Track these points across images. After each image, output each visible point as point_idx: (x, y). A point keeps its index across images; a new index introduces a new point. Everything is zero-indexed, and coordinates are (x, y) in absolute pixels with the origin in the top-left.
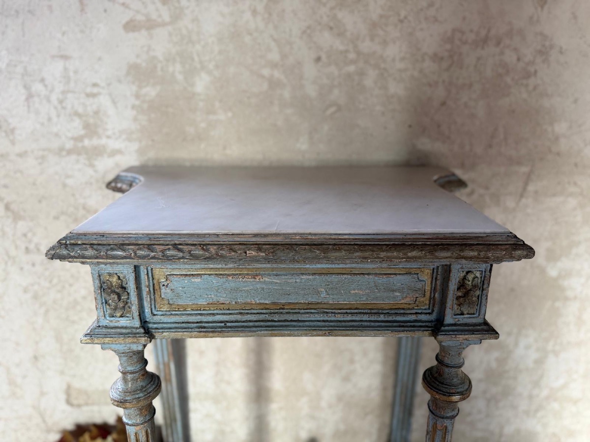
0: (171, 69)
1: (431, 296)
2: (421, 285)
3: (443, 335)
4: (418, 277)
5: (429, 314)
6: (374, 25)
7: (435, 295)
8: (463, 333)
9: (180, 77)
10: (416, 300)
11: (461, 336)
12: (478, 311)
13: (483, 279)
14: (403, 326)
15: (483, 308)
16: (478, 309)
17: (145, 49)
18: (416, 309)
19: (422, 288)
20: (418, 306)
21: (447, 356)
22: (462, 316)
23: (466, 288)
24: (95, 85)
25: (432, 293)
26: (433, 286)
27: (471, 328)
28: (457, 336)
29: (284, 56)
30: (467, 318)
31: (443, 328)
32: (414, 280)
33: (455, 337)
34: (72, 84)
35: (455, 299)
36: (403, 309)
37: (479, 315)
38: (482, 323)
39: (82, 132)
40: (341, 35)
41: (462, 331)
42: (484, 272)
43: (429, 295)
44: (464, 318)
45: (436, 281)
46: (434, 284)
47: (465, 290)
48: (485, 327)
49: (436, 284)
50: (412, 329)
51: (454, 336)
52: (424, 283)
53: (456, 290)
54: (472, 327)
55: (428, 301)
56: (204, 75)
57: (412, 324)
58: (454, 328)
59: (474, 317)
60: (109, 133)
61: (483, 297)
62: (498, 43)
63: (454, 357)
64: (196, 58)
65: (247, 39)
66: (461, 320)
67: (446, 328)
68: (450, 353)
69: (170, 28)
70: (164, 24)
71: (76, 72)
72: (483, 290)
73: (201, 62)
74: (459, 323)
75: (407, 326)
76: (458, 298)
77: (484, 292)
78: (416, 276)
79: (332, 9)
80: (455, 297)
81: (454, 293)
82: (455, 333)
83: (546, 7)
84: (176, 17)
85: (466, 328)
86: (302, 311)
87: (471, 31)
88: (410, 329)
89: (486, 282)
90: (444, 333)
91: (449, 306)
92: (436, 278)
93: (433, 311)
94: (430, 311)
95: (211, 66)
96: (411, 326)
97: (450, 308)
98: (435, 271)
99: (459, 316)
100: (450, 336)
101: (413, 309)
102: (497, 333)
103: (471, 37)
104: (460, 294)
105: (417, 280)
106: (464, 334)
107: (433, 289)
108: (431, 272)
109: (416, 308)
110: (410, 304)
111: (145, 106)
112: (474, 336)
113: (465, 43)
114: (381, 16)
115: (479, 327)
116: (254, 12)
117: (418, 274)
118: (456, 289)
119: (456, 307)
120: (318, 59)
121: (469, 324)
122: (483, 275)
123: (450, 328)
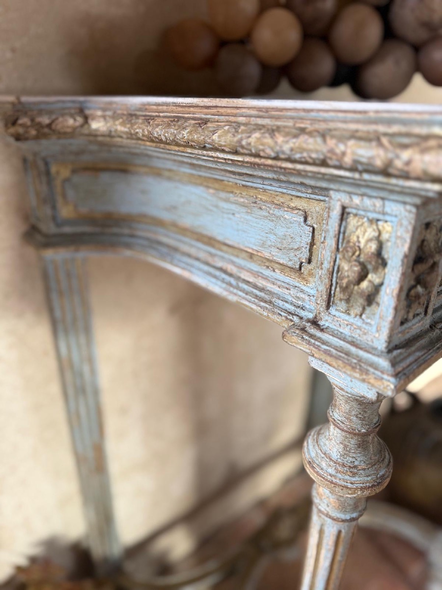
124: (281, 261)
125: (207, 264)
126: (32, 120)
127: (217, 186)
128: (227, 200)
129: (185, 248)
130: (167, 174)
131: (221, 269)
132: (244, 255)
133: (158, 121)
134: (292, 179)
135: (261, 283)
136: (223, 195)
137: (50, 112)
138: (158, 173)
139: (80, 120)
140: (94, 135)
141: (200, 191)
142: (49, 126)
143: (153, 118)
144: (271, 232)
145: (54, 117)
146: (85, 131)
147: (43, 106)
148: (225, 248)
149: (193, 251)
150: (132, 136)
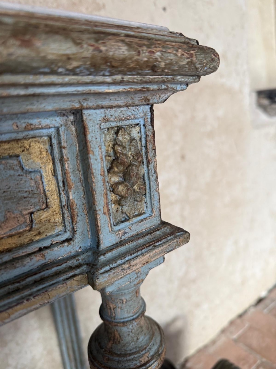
1: (61, 202)
2: (33, 183)
3: (107, 272)
4: (20, 162)
5: (68, 240)
7: (68, 197)
8: (140, 253)
10: (32, 221)
11: (137, 261)
12: (149, 206)
13: (143, 140)
14: (17, 290)
15: (155, 196)
16: (148, 202)
18: (38, 241)
19: (38, 188)
20: (39, 233)
21: (120, 305)
22: (127, 223)
23: (122, 163)
25: (63, 195)
26: (60, 178)
27: (147, 238)
28: (133, 263)
30: (135, 223)
31: (102, 258)
32: (12, 172)
33: (129, 268)
35: (108, 192)
36: (9, 250)
37: (152, 211)
38: (159, 224)
41: (136, 249)
42: (142, 127)
43: (57, 201)
44: (132, 224)
45: (62, 166)
46: (59, 172)
47: (121, 168)
48: (166, 229)
49: (64, 173)
50: (41, 287)
51: (126, 266)
52: (38, 176)
53: (106, 173)
54: (149, 236)
55: (58, 216)
57: (37, 277)
58: (122, 249)
59: (145, 219)
61: (151, 177)
63: (130, 303)
66: (127, 230)
67: (109, 255)
68: (123, 298)
72: (148, 162)
74: (126, 237)
75: (26, 287)
76: (113, 189)
77: (151, 166)
78: (16, 162)
80: (108, 188)
81: (104, 181)
82: (127, 259)
85: (141, 241)
88: (35, 289)
89: (149, 147)
90: (107, 268)
91: (101, 207)
92: (62, 160)
93: (74, 232)
94: (67, 235)
96: (36, 283)
97: (105, 214)
98: (54, 141)
99: (122, 225)
100: (120, 268)
101: (31, 242)
102: (186, 232)
104: (115, 179)
105: (20, 172)
106: (142, 254)
107: (61, 184)
108: (47, 146)
109: (37, 238)
110: (20, 234)
112: (157, 251)
115: (158, 233)
117: (18, 156)
118: (106, 170)
119: (113, 207)
121: (142, 233)
122: (143, 133)
123: (115, 253)
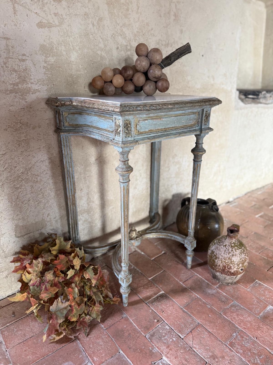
0: (60, 49)
6: (135, 35)
9: (64, 53)
17: (48, 37)
24: (24, 55)
29: (105, 46)
34: (11, 54)
39: (18, 81)
40: (125, 38)
56: (75, 53)
60: (32, 81)
62: (171, 46)
64: (71, 44)
65: (91, 36)
69: (58, 28)
70: (56, 26)
71: (13, 47)
73: (73, 46)
79: (121, 27)
83: (183, 34)
84: (61, 23)
86: (171, 130)
87: (164, 41)
95: (77, 48)
103: (164, 43)
111: (49, 67)
113: (162, 45)
114: (137, 32)
116: (93, 25)
120: (118, 48)
124: (111, 130)
125: (98, 134)
126: (60, 103)
127: (99, 116)
128: (101, 119)
129: (94, 131)
130: (90, 114)
131: (101, 134)
132: (105, 130)
133: (87, 103)
134: (110, 114)
135: (108, 135)
136: (100, 118)
137: (64, 101)
138: (88, 114)
139: (71, 103)
140: (74, 106)
141: (96, 117)
142: (64, 104)
143: (86, 103)
144: (108, 124)
145: (65, 102)
146: (72, 105)
147: (62, 99)
148: (102, 130)
149: (96, 132)
150: (82, 106)
